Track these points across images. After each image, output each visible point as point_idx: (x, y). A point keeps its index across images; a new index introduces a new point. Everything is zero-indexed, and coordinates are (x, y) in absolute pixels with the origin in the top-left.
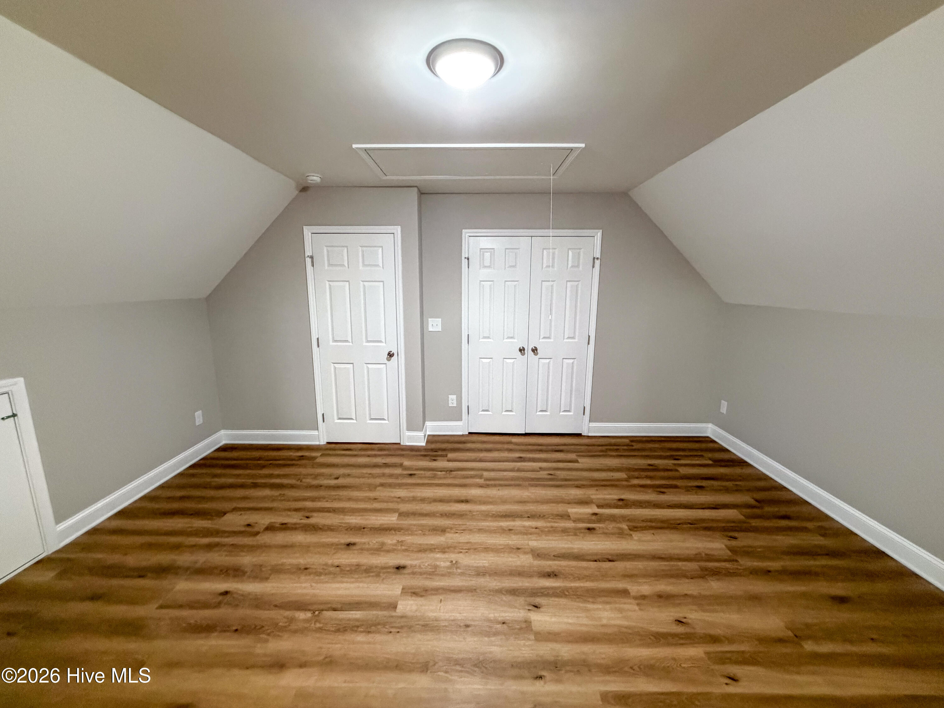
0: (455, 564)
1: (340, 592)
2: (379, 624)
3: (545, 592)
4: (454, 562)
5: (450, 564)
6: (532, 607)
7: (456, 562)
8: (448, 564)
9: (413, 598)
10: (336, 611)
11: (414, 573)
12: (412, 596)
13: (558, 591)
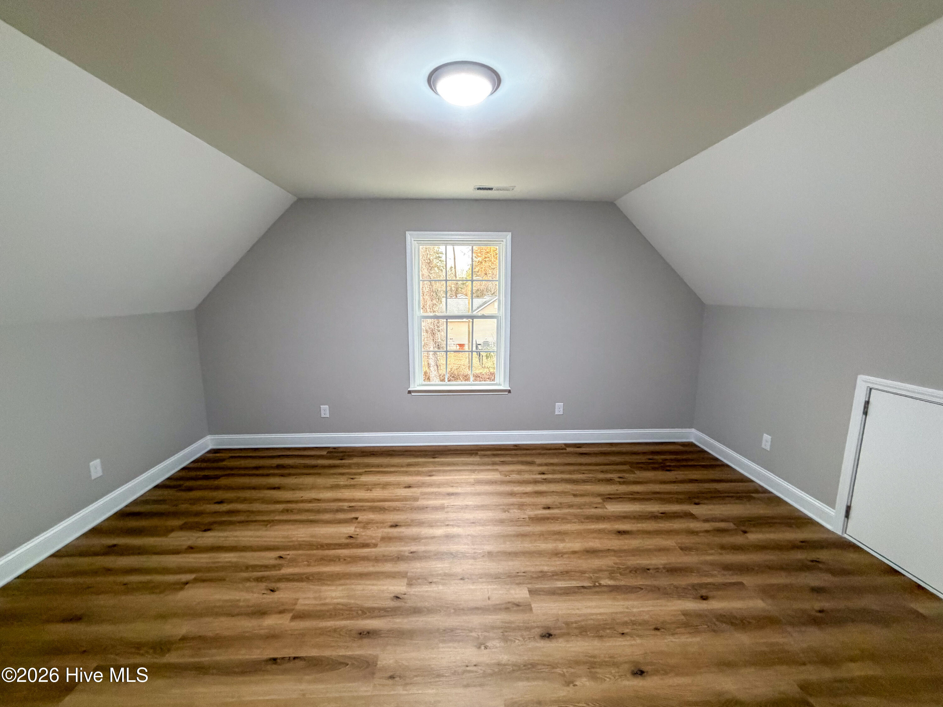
0: (481, 645)
1: (594, 604)
2: (537, 578)
3: (383, 612)
4: (483, 647)
5: (488, 644)
6: (401, 597)
7: (479, 648)
8: (489, 644)
9: (517, 601)
10: (582, 586)
11: (528, 629)
12: (519, 602)
13: (368, 614)
